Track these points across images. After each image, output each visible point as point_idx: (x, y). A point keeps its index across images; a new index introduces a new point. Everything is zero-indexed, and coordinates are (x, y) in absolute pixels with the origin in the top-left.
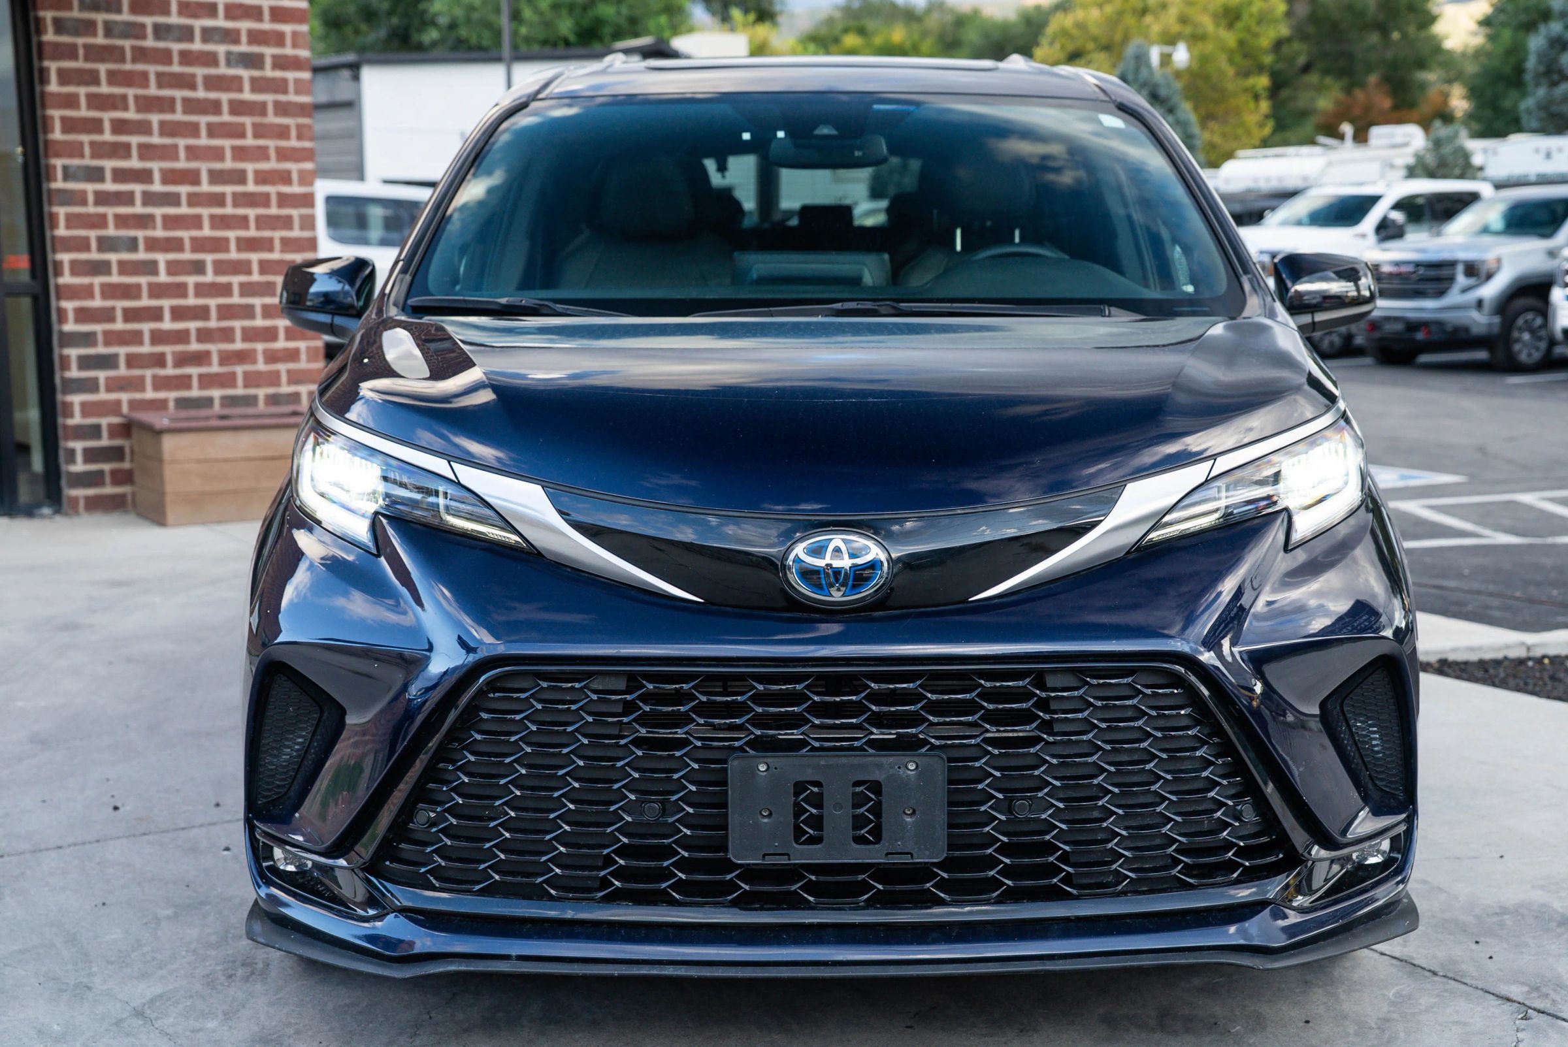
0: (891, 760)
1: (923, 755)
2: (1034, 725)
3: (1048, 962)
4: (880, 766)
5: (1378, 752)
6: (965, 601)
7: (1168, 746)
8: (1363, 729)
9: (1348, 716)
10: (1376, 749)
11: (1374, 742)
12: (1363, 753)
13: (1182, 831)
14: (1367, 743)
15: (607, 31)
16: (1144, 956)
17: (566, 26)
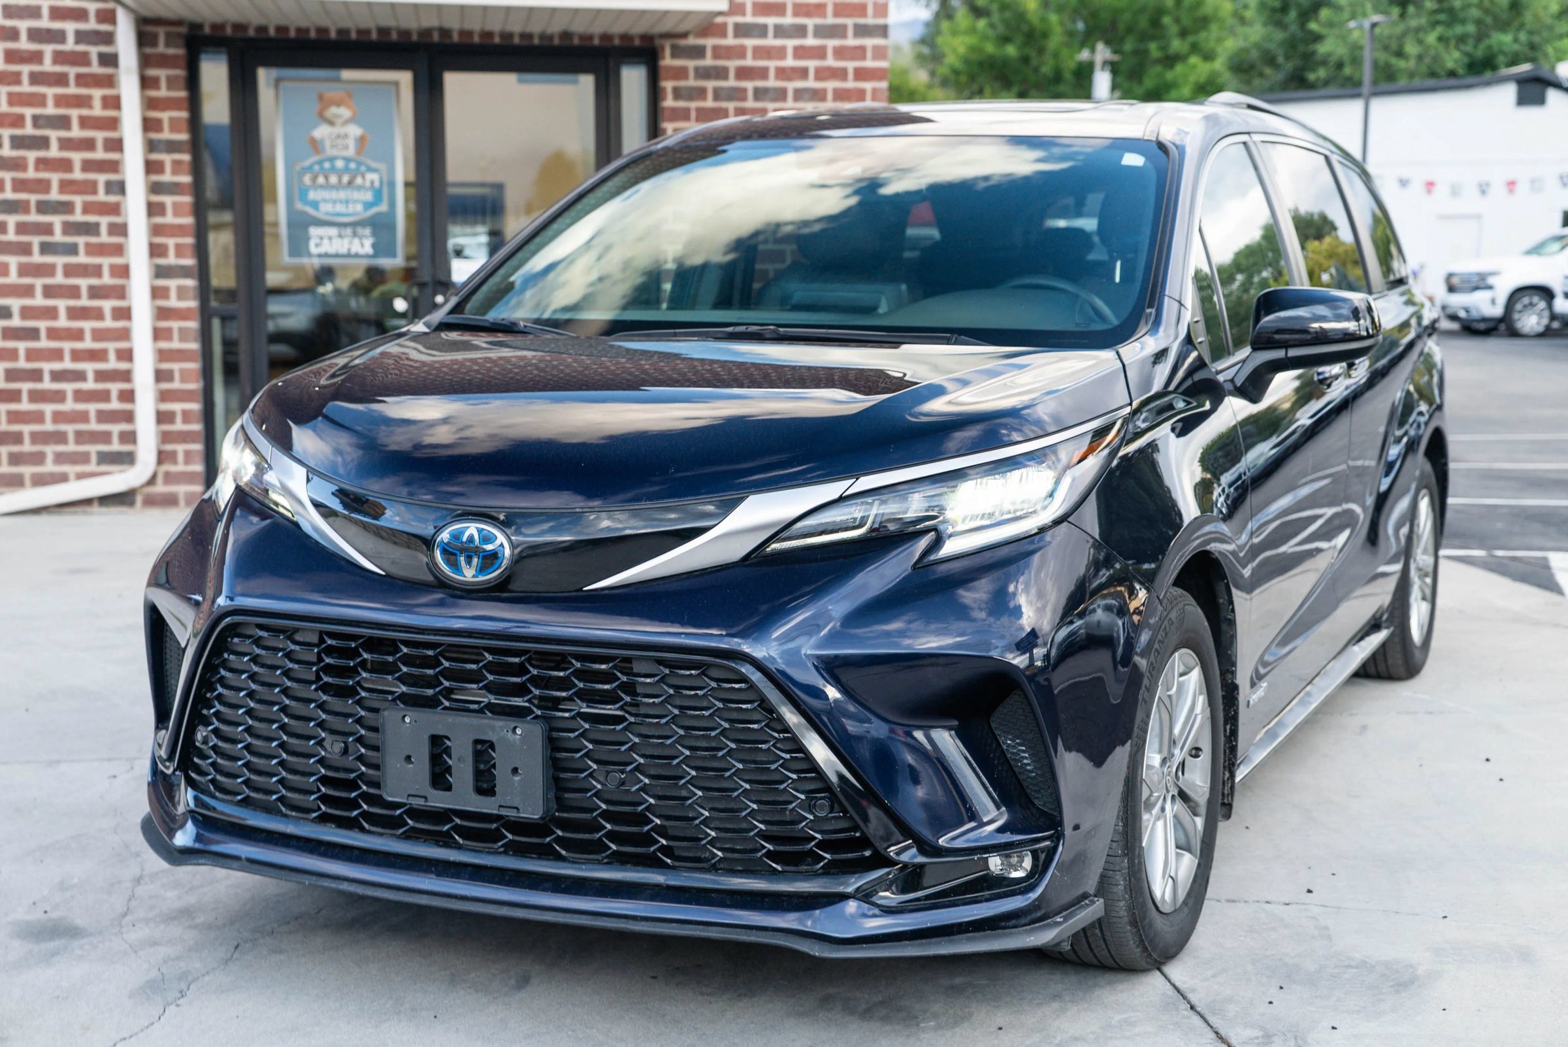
0: (501, 723)
1: (529, 722)
2: (617, 706)
3: (631, 922)
4: (493, 728)
5: (1031, 771)
6: (580, 590)
7: (742, 738)
8: (1014, 747)
9: (997, 732)
10: (1028, 768)
11: (1025, 761)
12: (1016, 770)
13: (766, 818)
14: (1019, 761)
15: (1501, 59)
16: (715, 928)
17: (1453, 58)
